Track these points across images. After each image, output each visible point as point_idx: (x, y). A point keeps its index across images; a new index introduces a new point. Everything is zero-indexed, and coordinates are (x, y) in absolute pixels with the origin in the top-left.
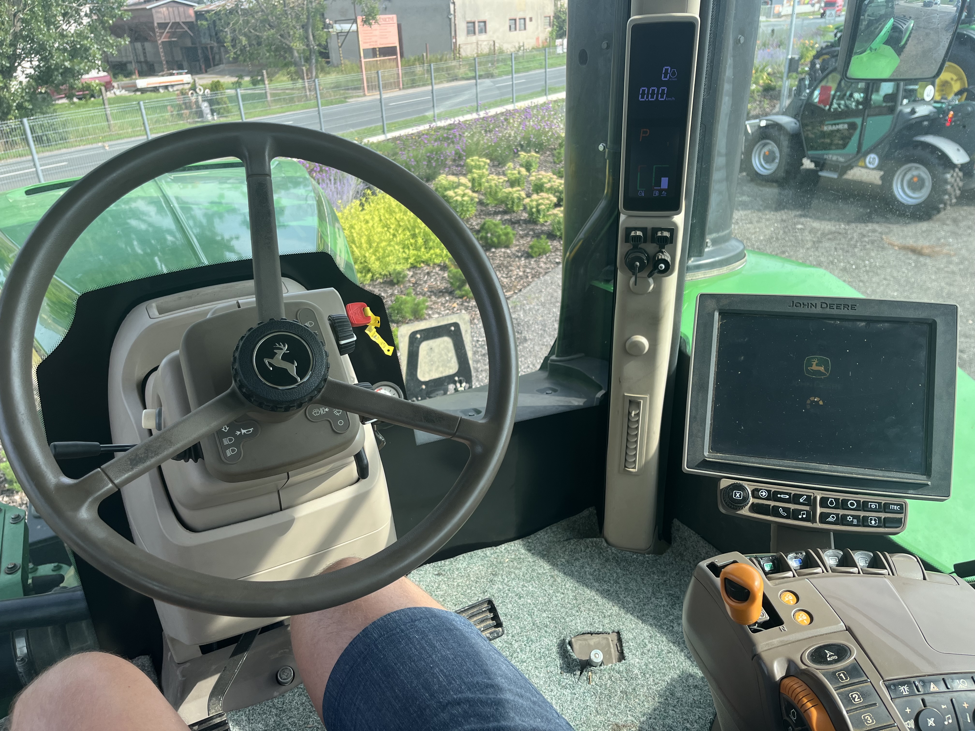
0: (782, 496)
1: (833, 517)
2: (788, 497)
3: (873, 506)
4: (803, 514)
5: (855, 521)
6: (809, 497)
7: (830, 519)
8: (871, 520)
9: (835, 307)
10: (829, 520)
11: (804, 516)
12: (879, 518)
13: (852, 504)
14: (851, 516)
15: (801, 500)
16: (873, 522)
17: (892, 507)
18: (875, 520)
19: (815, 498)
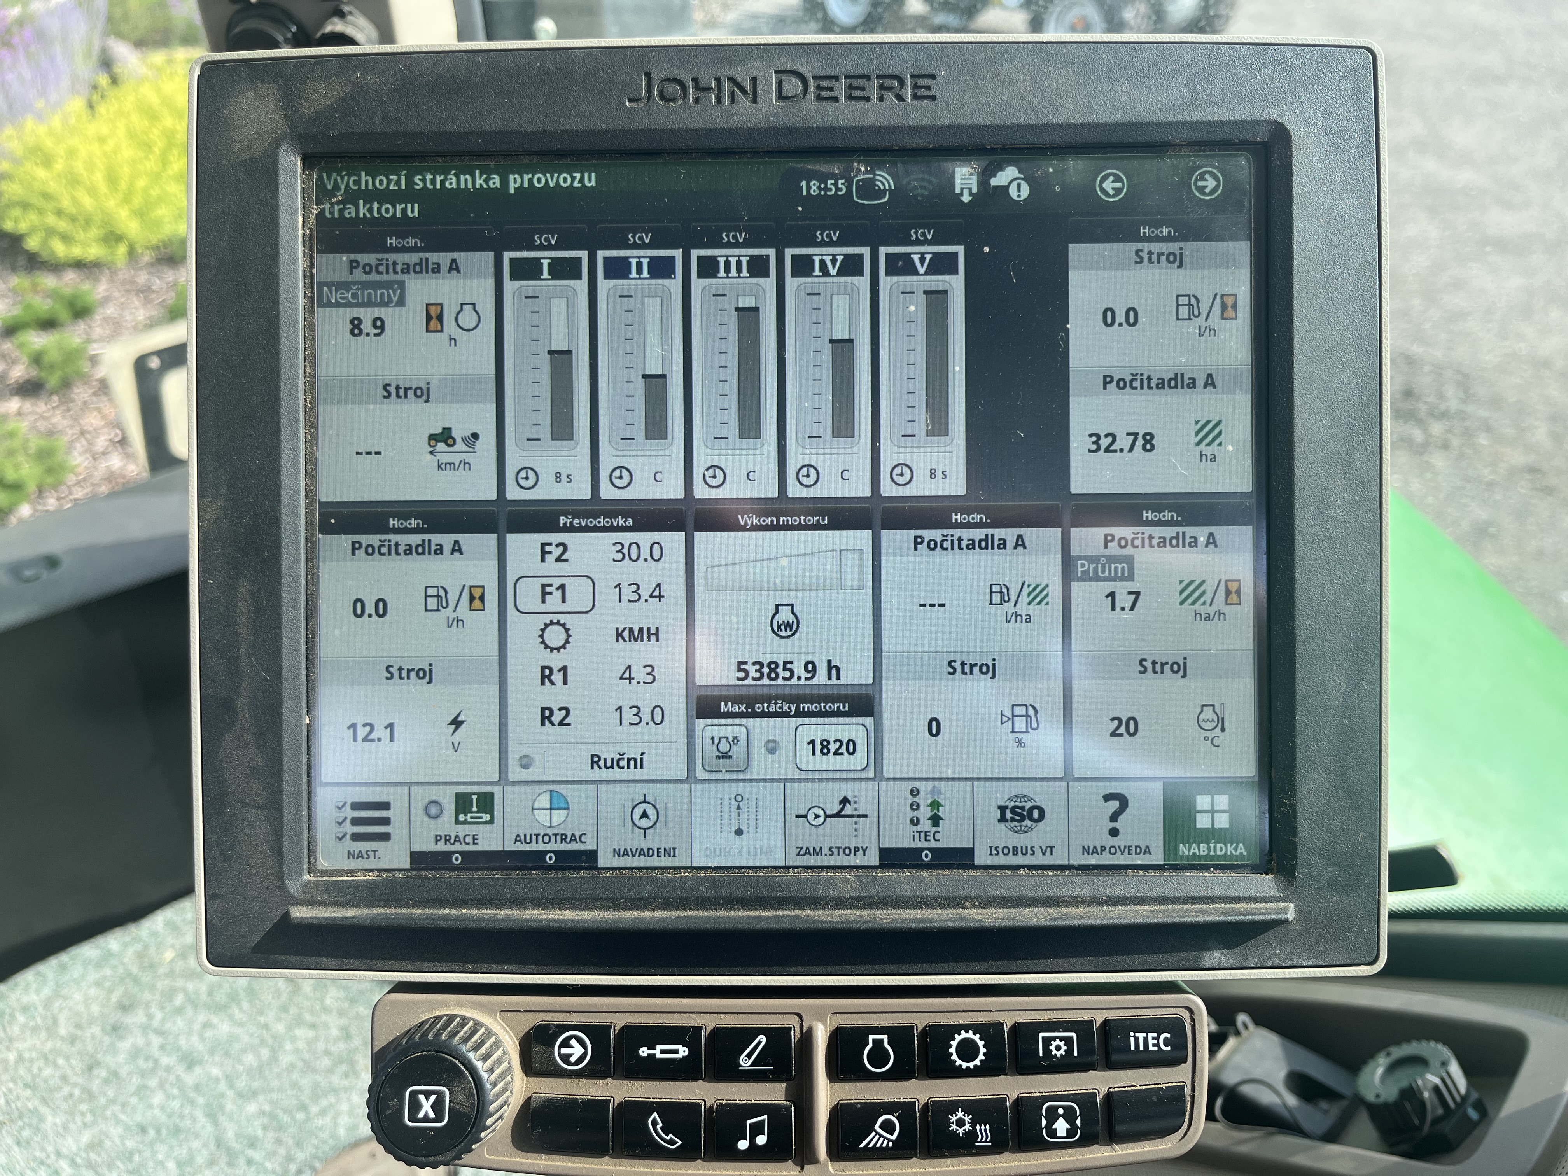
0: (657, 1052)
1: (888, 1127)
2: (683, 1052)
3: (1058, 1049)
4: (757, 1129)
5: (983, 1130)
6: (777, 1036)
7: (877, 1138)
8: (1052, 1116)
9: (842, 89)
10: (872, 1140)
11: (761, 1140)
12: (1086, 1101)
13: (968, 1050)
14: (969, 1106)
15: (745, 1062)
16: (1061, 1127)
17: (1138, 1039)
18: (1069, 1116)
19: (807, 1038)
